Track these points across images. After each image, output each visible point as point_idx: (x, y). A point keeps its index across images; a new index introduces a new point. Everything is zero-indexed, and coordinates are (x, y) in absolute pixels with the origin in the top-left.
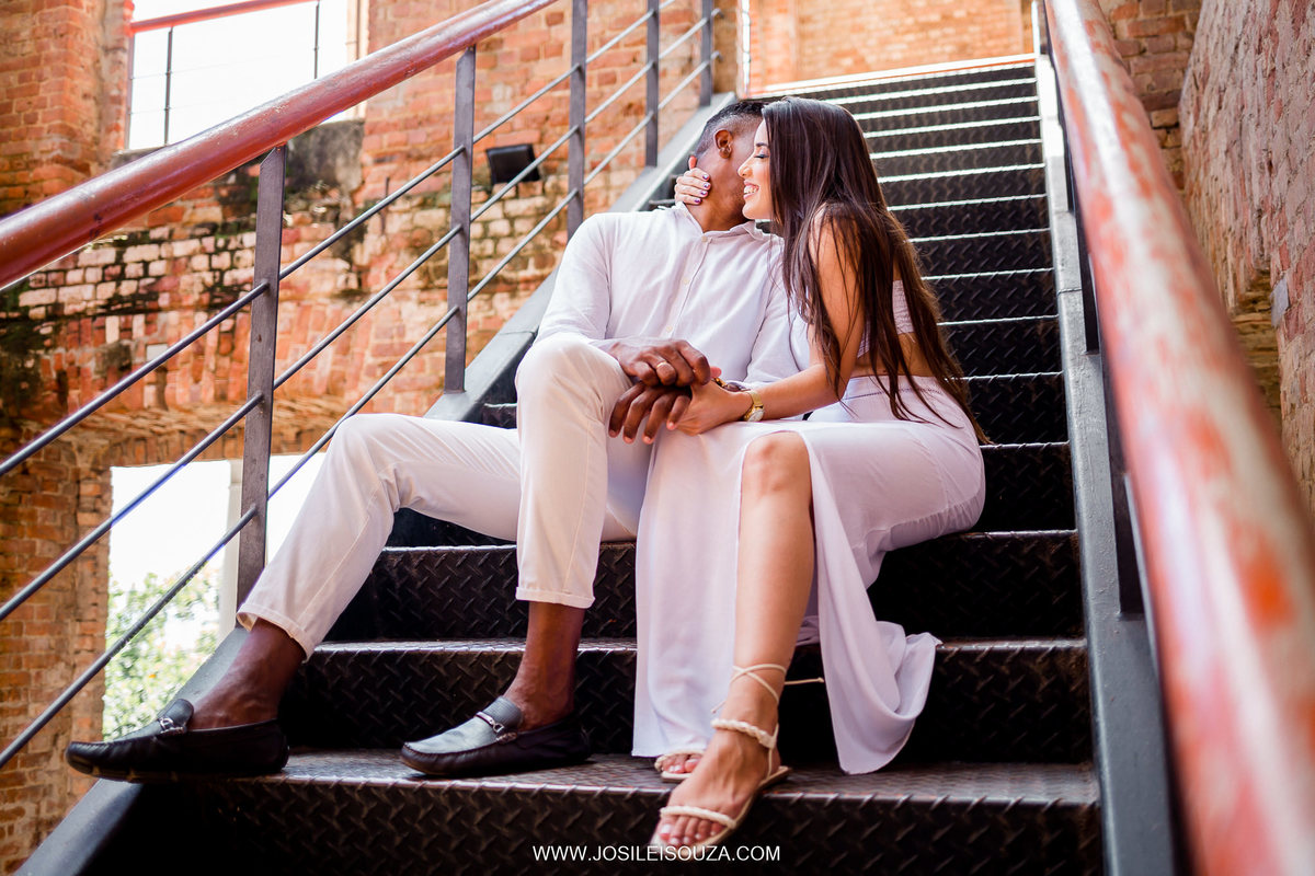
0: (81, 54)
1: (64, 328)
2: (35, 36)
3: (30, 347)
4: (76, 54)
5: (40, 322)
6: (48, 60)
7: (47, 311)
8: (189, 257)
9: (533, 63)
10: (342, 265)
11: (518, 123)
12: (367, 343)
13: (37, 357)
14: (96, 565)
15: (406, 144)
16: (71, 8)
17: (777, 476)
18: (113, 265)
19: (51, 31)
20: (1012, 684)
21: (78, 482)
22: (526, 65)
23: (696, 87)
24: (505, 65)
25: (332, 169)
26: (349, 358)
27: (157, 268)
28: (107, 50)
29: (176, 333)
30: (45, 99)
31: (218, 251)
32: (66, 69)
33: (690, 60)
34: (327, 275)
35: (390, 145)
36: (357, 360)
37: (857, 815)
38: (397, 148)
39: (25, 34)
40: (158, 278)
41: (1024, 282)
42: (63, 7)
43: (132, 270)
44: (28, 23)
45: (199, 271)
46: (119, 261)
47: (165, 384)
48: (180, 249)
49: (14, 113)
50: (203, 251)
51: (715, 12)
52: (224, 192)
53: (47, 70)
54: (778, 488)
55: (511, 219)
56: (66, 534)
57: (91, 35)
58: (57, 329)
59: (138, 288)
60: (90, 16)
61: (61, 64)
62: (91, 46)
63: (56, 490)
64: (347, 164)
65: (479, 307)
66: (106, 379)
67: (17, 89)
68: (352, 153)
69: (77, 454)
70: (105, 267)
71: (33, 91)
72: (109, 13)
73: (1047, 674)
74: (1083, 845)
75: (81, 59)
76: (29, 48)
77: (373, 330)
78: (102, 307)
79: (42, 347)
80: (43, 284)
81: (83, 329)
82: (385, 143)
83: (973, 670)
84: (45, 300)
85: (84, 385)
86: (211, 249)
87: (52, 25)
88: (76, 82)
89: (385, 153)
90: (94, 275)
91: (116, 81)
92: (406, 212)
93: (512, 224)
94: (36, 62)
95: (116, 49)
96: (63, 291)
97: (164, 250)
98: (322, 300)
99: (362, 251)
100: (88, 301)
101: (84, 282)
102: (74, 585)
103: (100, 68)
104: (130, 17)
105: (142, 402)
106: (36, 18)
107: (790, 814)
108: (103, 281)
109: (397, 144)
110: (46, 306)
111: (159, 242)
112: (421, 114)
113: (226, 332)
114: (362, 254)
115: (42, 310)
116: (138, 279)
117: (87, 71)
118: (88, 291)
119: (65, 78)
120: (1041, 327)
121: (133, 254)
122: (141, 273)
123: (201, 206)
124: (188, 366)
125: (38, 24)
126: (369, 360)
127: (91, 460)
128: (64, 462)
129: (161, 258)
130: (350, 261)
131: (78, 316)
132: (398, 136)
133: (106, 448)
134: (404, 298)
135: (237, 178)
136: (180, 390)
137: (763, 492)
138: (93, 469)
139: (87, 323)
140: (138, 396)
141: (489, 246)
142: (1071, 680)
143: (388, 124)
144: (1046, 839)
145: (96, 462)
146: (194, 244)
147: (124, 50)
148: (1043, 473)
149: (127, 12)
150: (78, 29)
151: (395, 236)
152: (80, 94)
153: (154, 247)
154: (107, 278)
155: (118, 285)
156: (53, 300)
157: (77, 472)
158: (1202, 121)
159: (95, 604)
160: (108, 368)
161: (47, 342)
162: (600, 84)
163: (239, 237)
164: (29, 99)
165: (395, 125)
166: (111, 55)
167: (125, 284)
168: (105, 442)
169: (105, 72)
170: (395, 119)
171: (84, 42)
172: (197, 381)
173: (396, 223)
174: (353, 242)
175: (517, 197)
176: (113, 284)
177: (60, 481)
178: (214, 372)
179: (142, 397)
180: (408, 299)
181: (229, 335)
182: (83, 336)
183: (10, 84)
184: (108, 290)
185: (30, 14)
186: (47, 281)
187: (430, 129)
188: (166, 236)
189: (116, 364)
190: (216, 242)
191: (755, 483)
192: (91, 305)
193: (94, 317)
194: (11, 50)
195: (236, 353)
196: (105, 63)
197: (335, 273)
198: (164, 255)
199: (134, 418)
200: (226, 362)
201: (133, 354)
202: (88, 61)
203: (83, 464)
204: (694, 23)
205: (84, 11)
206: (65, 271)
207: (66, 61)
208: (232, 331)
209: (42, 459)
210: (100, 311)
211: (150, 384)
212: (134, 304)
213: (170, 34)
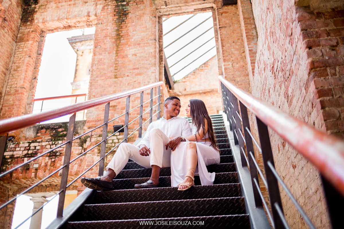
0: (23, 104)
1: (14, 160)
2: (13, 100)
3: (5, 164)
4: (22, 104)
5: (8, 159)
6: (16, 105)
7: (10, 156)
8: (46, 146)
9: (123, 110)
10: (81, 148)
11: (120, 122)
12: (85, 164)
13: (6, 167)
14: (11, 217)
15: (95, 125)
16: (22, 95)
17: (192, 146)
18: (27, 147)
19: (17, 99)
20: (227, 179)
21: (9, 197)
22: (122, 110)
23: (156, 116)
24: (117, 110)
25: (77, 130)
26: (81, 167)
27: (38, 148)
28: (28, 104)
29: (41, 161)
30: (14, 113)
31: (53, 144)
32: (19, 107)
33: (155, 111)
34: (77, 150)
35: (92, 125)
36: (82, 168)
37: (207, 188)
38: (93, 126)
39: (11, 100)
40: (38, 150)
41: (223, 140)
42: (21, 95)
43: (32, 148)
44: (12, 97)
45: (48, 149)
46: (29, 146)
47: (37, 173)
48: (44, 144)
49: (6, 115)
50: (49, 144)
51: (160, 102)
52: (52, 134)
53: (15, 107)
54: (192, 148)
55: (118, 139)
56: (4, 209)
57: (25, 101)
58: (12, 161)
59: (33, 152)
60: (25, 97)
61: (19, 106)
62: (25, 103)
63: (4, 198)
64: (81, 129)
65: (111, 157)
66: (23, 171)
67: (7, 111)
68: (82, 127)
69: (9, 191)
70: (26, 147)
71: (11, 111)
72: (29, 97)
73: (232, 176)
74: (239, 190)
75: (23, 105)
76: (12, 102)
77: (87, 161)
78: (24, 156)
79: (8, 164)
80: (10, 150)
81: (18, 161)
82: (91, 124)
83: (221, 176)
84: (10, 154)
85: (17, 173)
86: (51, 144)
87: (17, 98)
88: (21, 110)
89: (91, 127)
90: (22, 149)
91: (29, 110)
92: (96, 137)
93: (118, 140)
94: (13, 105)
95: (30, 104)
96: (14, 152)
97: (40, 144)
98: (75, 155)
99: (86, 145)
100: (20, 154)
101: (20, 150)
102: (4, 222)
103: (26, 108)
104: (34, 98)
105: (31, 177)
106: (14, 96)
107: (197, 189)
108: (25, 150)
109: (93, 125)
110: (10, 155)
111: (39, 142)
112: (99, 119)
113: (53, 161)
114: (85, 146)
115: (9, 156)
116: (33, 150)
117: (23, 108)
118: (21, 152)
119: (19, 109)
120: (227, 145)
121: (32, 145)
122: (34, 149)
123: (46, 137)
124: (43, 169)
125: (14, 98)
126: (85, 167)
127: (13, 192)
128: (7, 192)
129: (39, 146)
130: (83, 147)
131: (17, 158)
132: (94, 123)
133: (17, 189)
134: (94, 154)
135: (55, 131)
136: (40, 174)
137: (190, 148)
138: (12, 194)
139: (20, 159)
140: (30, 175)
141: (113, 144)
142: (235, 177)
143: (92, 121)
144: (234, 189)
145: (14, 193)
146: (47, 143)
147: (32, 104)
148: (229, 160)
149: (33, 97)
150: (23, 99)
151: (93, 142)
152: (22, 112)
153: (38, 143)
154: (26, 150)
155: (28, 151)
156: (12, 154)
157: (9, 195)
158: (253, 121)
159: (9, 227)
160: (24, 169)
161: (9, 163)
162: (137, 115)
163: (58, 142)
164: (10, 113)
165: (93, 121)
166: (29, 105)
167: (30, 151)
168: (17, 188)
169: (27, 109)
170: (93, 120)
171: (24, 102)
172: (45, 172)
173: (93, 140)
174: (83, 143)
175: (120, 135)
176: (27, 151)
177: (5, 196)
178: (49, 170)
179: (31, 175)
180: (95, 155)
181: (54, 162)
182: (18, 162)
183: (6, 109)
184: (26, 152)
185: (13, 96)
186: (11, 150)
187: (100, 122)
188: (41, 141)
189: (26, 168)
190: (52, 142)
191: (189, 147)
192: (21, 155)
193: (21, 158)
194: (7, 103)
195: (55, 166)
196: (27, 107)
197: (79, 149)
198: (40, 145)
199: (27, 181)
200: (52, 168)
201: (30, 166)
202: (24, 106)
203: (11, 193)
204: (156, 104)
205: (25, 96)
206: (16, 148)
207: (20, 105)
208: (54, 161)
209: (2, 191)
210: (23, 156)
211: (33, 172)
212: (31, 155)
213: (43, 101)
